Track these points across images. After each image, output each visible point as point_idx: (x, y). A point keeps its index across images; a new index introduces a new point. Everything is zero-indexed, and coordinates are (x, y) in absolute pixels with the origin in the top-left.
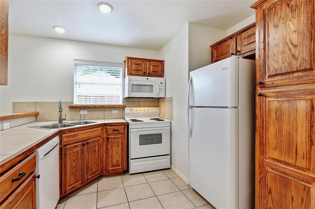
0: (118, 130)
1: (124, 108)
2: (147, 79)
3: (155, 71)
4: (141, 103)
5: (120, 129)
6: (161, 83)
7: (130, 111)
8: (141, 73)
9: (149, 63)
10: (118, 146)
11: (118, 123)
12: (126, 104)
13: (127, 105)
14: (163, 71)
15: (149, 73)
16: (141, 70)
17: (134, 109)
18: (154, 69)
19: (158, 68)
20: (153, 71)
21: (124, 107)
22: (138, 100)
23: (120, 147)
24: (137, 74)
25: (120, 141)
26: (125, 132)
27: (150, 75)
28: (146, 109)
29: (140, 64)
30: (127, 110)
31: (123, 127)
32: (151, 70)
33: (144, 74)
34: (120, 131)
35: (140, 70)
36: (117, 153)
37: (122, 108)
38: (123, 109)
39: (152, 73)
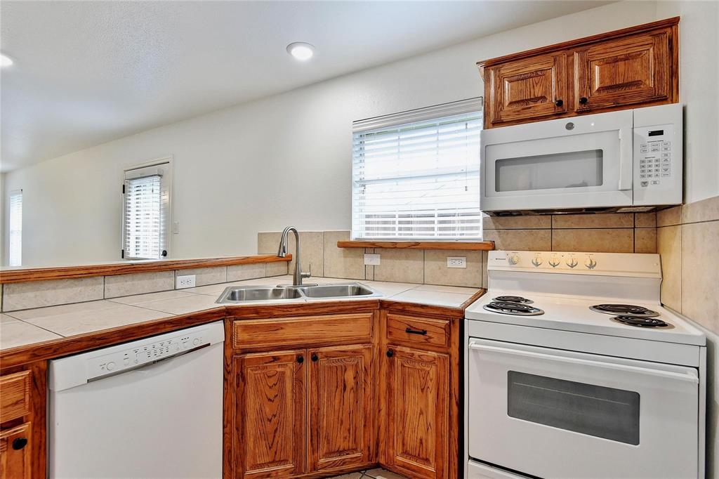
0: (424, 333)
1: (487, 251)
2: (570, 126)
3: (620, 81)
4: (559, 236)
5: (433, 329)
6: (652, 134)
7: (505, 265)
8: (540, 108)
9: (581, 59)
10: (422, 390)
11: (423, 306)
12: (494, 236)
13: (498, 242)
14: (674, 73)
15: (583, 101)
16: (543, 98)
17: (526, 257)
18: (613, 76)
19: (637, 65)
20: (608, 83)
21: (483, 248)
23: (431, 396)
24: (522, 116)
25: (433, 374)
26: (453, 345)
27: (587, 107)
28: (583, 258)
29: (536, 74)
30: (496, 260)
31: (443, 322)
32: (597, 85)
33: (559, 110)
34: (430, 338)
35: (536, 99)
36: (421, 413)
37: (479, 251)
38: (478, 255)
39: (604, 94)
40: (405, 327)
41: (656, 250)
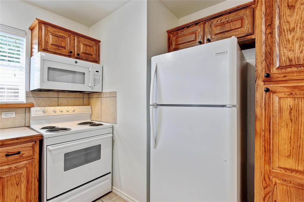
0: (19, 153)
1: (29, 108)
2: (76, 62)
3: (87, 52)
4: (61, 100)
5: (24, 149)
6: (96, 71)
7: (41, 114)
8: (64, 51)
9: (78, 40)
10: (17, 185)
11: (17, 139)
12: (32, 100)
13: (35, 103)
14: (99, 56)
15: (78, 55)
16: (65, 48)
17: (50, 109)
18: (86, 50)
19: (92, 49)
20: (84, 51)
21: (28, 106)
22: (55, 95)
23: (23, 186)
24: (56, 52)
26: (35, 154)
27: (78, 57)
28: (71, 108)
29: (62, 37)
30: (35, 111)
31: (30, 144)
32: (82, 51)
33: (70, 54)
34: (23, 154)
35: (62, 47)
36: (17, 197)
37: (27, 108)
38: (27, 110)
39: (83, 54)
40: (4, 154)
41: (89, 104)
